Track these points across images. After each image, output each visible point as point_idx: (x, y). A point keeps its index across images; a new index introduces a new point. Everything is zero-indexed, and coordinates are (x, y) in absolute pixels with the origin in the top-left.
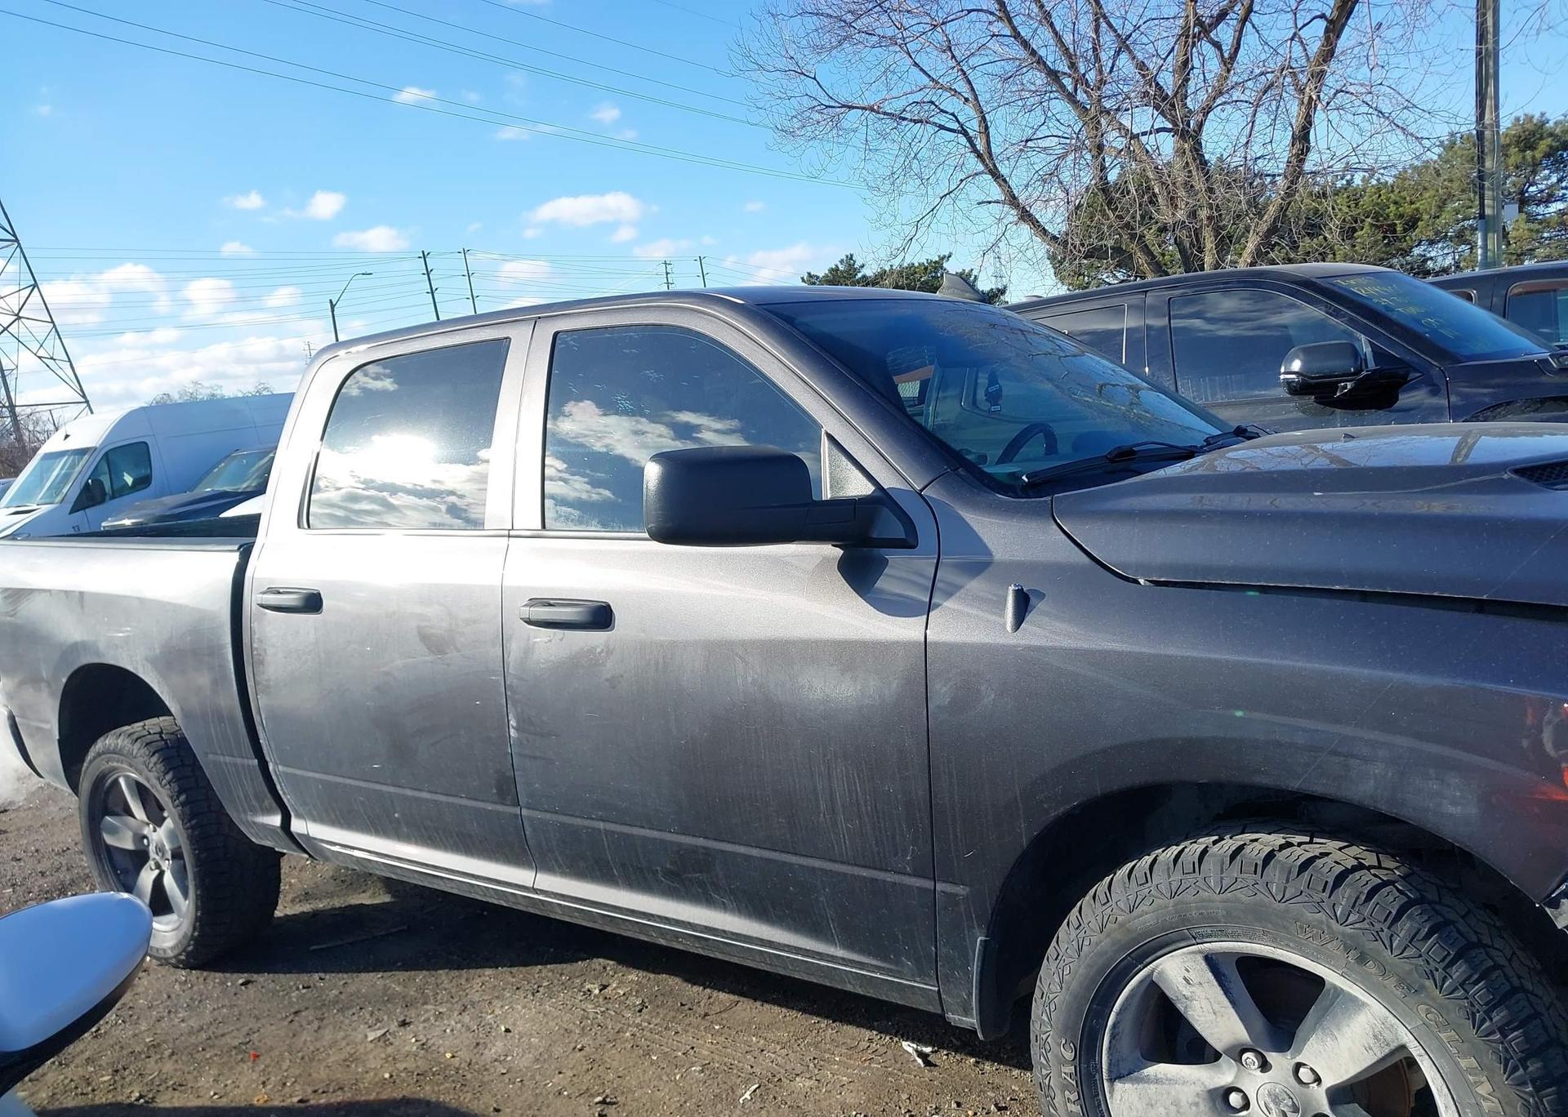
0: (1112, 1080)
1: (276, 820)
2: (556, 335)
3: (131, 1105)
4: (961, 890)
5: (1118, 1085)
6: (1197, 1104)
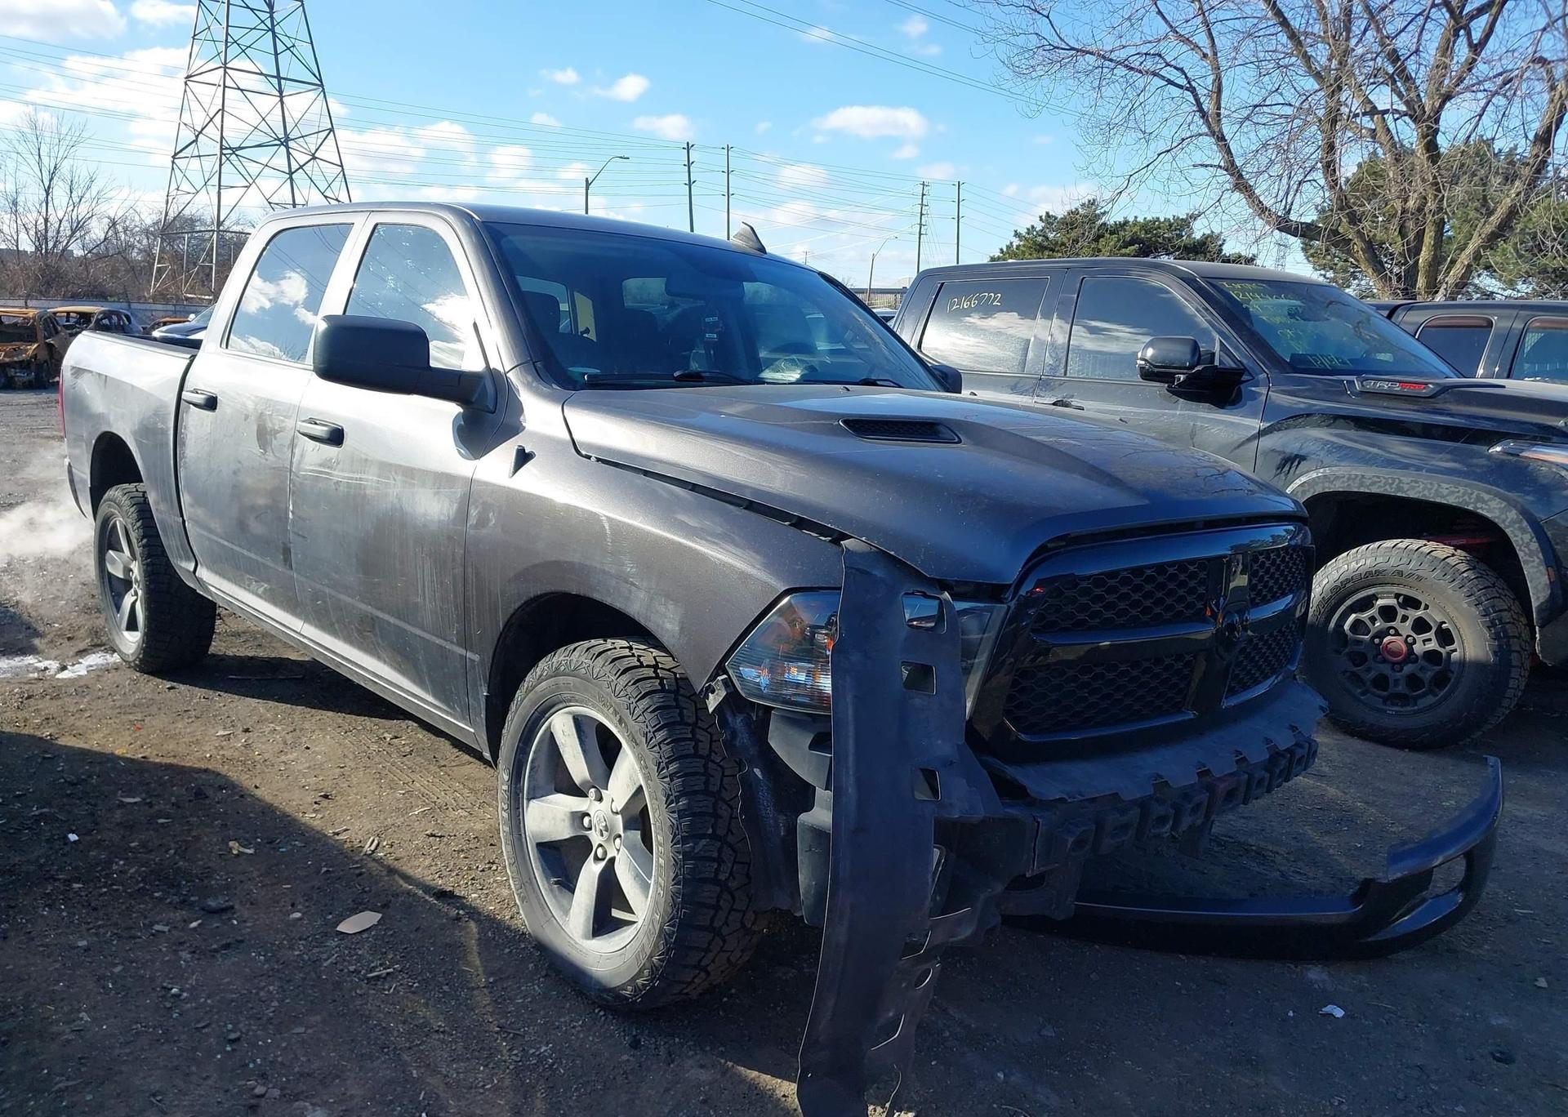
0: (529, 800)
1: (191, 567)
2: (376, 225)
3: (41, 738)
4: (476, 658)
5: (534, 803)
6: (564, 820)
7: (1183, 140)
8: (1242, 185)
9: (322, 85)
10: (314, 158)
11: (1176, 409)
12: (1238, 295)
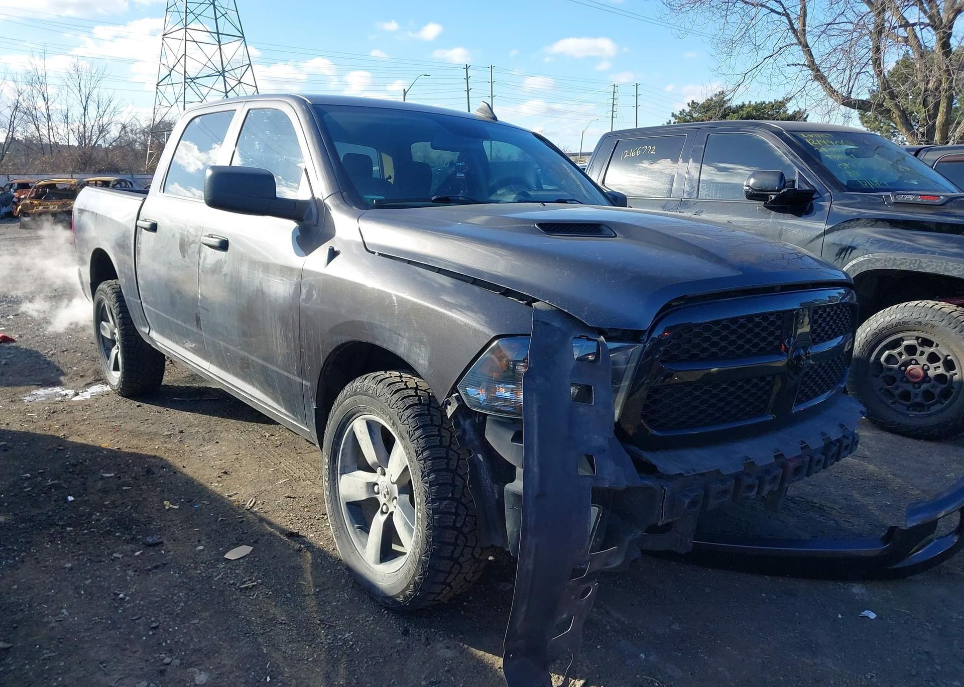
0: (341, 474)
1: (147, 330)
2: (249, 110)
3: (58, 437)
4: (308, 384)
5: (344, 477)
6: (362, 488)
7: (781, 48)
8: (819, 77)
9: (244, 37)
10: (240, 82)
11: (769, 218)
12: (811, 142)
